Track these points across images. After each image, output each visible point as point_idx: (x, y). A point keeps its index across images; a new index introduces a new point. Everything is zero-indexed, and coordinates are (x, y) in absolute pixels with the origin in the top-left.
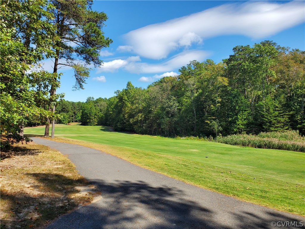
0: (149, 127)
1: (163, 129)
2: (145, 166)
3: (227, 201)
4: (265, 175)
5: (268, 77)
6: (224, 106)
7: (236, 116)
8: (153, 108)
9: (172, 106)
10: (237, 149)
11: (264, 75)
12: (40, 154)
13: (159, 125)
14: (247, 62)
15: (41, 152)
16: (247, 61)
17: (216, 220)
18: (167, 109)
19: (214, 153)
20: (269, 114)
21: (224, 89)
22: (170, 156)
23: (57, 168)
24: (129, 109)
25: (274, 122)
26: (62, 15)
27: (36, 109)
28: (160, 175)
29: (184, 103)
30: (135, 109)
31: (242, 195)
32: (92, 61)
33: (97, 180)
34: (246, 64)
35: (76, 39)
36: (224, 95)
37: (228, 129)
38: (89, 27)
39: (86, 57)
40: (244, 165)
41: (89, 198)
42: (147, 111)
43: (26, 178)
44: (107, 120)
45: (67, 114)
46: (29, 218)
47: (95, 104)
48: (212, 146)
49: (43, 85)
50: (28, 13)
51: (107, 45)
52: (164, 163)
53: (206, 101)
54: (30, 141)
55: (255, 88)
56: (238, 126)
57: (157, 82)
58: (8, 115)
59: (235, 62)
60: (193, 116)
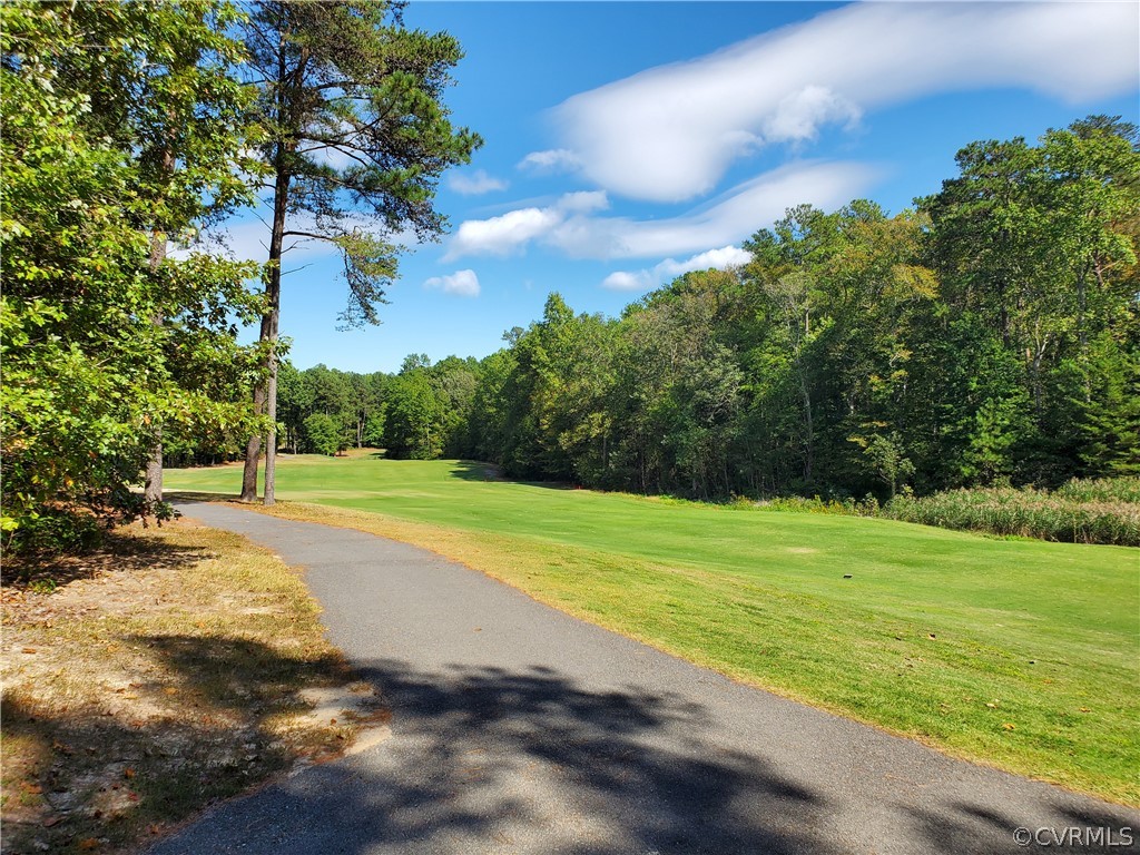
0: (630, 464)
1: (684, 469)
2: (585, 613)
3: (892, 757)
4: (1078, 651)
5: (1103, 261)
6: (921, 380)
7: (970, 419)
8: (645, 389)
9: (717, 382)
10: (969, 545)
11: (1083, 255)
12: (203, 565)
13: (669, 453)
14: (1012, 205)
15: (209, 557)
16: (1015, 200)
17: (830, 837)
18: (697, 393)
19: (879, 560)
20: (1104, 406)
21: (922, 312)
22: (699, 573)
23: (253, 618)
24: (556, 395)
25: (1130, 439)
26: (296, 50)
27: (179, 396)
28: (638, 645)
29: (764, 371)
30: (579, 395)
31: (960, 731)
32: (409, 221)
33: (388, 662)
34: (1009, 214)
35: (347, 139)
36: (921, 335)
37: (939, 466)
38: (392, 91)
39: (387, 204)
40: (997, 607)
41: (340, 737)
42: (622, 402)
43: (123, 655)
44: (476, 437)
45: (335, 417)
46: (91, 812)
47: (435, 381)
48: (873, 532)
49: (207, 310)
50: (143, 41)
51: (461, 154)
52: (667, 598)
53: (852, 362)
54: (172, 517)
55: (1048, 308)
56: (979, 457)
57: (658, 292)
58: (69, 419)
59: (966, 206)
60: (801, 418)
